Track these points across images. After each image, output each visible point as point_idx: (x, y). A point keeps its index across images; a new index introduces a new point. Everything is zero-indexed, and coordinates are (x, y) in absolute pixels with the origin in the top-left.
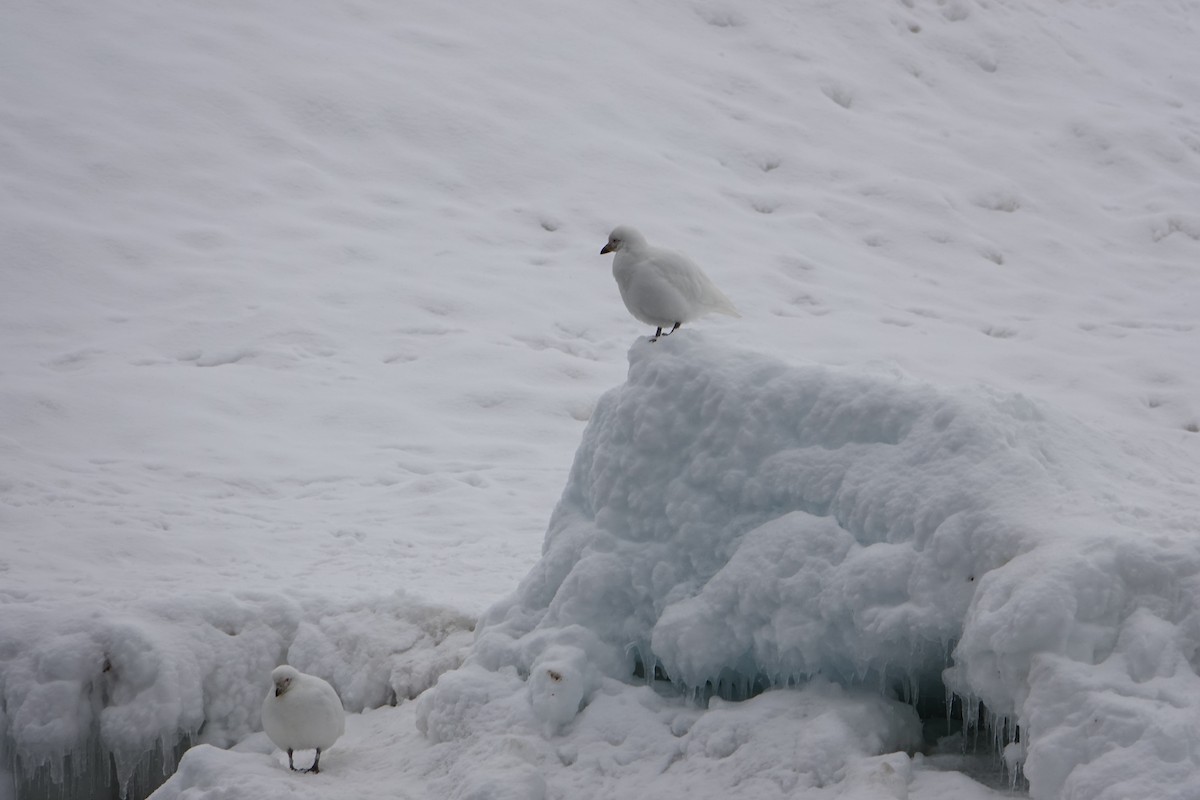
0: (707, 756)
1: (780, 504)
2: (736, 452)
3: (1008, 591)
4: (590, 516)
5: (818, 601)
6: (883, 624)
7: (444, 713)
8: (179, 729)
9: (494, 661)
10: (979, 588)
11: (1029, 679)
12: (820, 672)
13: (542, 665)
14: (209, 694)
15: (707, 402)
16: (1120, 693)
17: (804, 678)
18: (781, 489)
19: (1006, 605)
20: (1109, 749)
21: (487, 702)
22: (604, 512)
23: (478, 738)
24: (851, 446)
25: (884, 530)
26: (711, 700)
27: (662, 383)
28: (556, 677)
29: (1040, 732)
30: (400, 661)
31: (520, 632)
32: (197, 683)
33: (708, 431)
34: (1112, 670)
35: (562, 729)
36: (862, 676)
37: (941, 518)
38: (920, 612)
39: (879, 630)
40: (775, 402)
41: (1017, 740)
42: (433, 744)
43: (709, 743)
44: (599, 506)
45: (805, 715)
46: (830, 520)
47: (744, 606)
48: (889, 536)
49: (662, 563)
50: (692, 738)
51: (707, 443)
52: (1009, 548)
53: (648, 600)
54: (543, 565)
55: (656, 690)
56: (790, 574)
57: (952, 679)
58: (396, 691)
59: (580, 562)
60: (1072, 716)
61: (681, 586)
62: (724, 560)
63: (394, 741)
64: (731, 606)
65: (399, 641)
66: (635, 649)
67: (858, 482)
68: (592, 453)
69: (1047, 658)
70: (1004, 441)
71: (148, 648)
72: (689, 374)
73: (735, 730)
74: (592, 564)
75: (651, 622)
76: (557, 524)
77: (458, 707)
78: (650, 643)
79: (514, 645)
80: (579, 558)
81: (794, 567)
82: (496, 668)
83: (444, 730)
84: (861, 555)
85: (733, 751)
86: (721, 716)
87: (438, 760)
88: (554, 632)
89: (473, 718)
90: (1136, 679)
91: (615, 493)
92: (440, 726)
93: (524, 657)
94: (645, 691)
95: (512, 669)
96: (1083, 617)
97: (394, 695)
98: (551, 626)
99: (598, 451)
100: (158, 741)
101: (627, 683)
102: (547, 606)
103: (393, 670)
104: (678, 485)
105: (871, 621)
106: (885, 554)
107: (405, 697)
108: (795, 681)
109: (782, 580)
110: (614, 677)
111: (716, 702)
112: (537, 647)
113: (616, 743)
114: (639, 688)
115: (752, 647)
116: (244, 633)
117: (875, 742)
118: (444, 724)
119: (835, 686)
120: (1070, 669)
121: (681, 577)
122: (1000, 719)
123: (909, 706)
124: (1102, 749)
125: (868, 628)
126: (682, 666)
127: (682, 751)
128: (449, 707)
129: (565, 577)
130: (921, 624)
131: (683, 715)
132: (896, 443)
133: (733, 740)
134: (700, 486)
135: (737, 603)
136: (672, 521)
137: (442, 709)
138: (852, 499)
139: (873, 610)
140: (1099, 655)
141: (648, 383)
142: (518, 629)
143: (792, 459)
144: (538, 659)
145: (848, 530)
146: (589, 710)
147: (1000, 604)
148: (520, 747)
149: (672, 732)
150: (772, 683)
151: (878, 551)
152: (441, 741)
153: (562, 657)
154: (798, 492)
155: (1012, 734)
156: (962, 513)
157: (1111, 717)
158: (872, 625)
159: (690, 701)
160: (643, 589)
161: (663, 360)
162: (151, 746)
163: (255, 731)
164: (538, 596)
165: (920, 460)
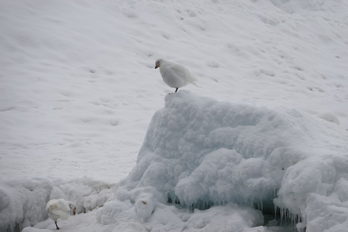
0: (195, 228)
1: (216, 146)
2: (202, 129)
3: (298, 173)
4: (153, 151)
5: (231, 177)
6: (254, 184)
7: (107, 215)
8: (16, 221)
9: (122, 199)
10: (287, 172)
11: (306, 201)
12: (231, 200)
13: (139, 200)
14: (25, 210)
15: (191, 113)
16: (337, 206)
17: (226, 202)
18: (217, 141)
19: (298, 177)
20: (335, 224)
21: (121, 211)
22: (158, 149)
23: (119, 223)
24: (240, 126)
25: (253, 154)
26: (195, 210)
27: (177, 107)
28: (145, 203)
29: (311, 219)
30: (87, 198)
31: (131, 189)
32: (21, 207)
33: (192, 123)
34: (333, 198)
35: (147, 220)
36: (246, 201)
37: (272, 149)
38: (266, 180)
39: (253, 186)
40: (214, 113)
41: (301, 221)
42: (103, 226)
43: (195, 224)
44: (156, 148)
45: (227, 214)
46: (234, 151)
47: (206, 179)
48: (254, 155)
49: (178, 166)
50: (190, 222)
51: (192, 126)
52: (296, 159)
53: (173, 178)
54: (137, 167)
55: (176, 207)
56: (222, 169)
57: (277, 202)
58: (86, 208)
59: (150, 166)
60: (322, 214)
61: (184, 173)
62: (198, 164)
63: (89, 224)
64: (202, 179)
65: (86, 192)
66: (169, 194)
67: (243, 138)
68: (153, 130)
69: (313, 194)
70: (291, 124)
71: (6, 196)
72: (185, 104)
73: (204, 220)
74: (155, 166)
75: (174, 185)
76: (141, 153)
77: (112, 213)
78: (174, 192)
79: (129, 193)
80: (150, 165)
81: (223, 166)
82: (123, 201)
83: (107, 221)
84: (245, 162)
85: (204, 226)
86: (198, 215)
87: (106, 231)
88: (143, 188)
89: (117, 217)
90: (342, 201)
91: (161, 143)
92: (106, 219)
93: (133, 197)
94: (173, 207)
95: (129, 201)
96: (323, 181)
97: (85, 209)
98: (141, 187)
99: (155, 130)
100: (9, 226)
101: (166, 205)
102: (140, 180)
103: (84, 202)
104: (182, 140)
105: (250, 183)
106: (254, 161)
107: (89, 210)
108: (223, 203)
109: (219, 170)
110: (161, 203)
111: (196, 210)
112: (137, 194)
113: (164, 224)
114: (170, 206)
115: (208, 192)
116: (36, 190)
117: (251, 223)
118: (107, 219)
119: (236, 205)
120: (320, 198)
121: (184, 170)
122: (295, 214)
123: (260, 211)
124: (333, 224)
125: (249, 186)
126: (185, 199)
127: (186, 226)
128: (108, 213)
129: (145, 171)
130: (267, 184)
131: (186, 215)
132: (255, 125)
133: (204, 223)
134: (190, 140)
135: (204, 178)
136: (181, 152)
137: (106, 214)
138: (241, 144)
139: (250, 180)
140: (329, 193)
141: (172, 107)
142: (130, 188)
143: (220, 131)
144: (138, 197)
145: (240, 154)
146: (155, 213)
147: (295, 177)
148: (134, 226)
149: (182, 220)
150: (215, 204)
151: (251, 160)
152: (106, 225)
153: (146, 197)
154: (223, 142)
155: (299, 219)
156: (280, 148)
157: (335, 214)
158: (251, 185)
159: (187, 210)
160: (171, 174)
161: (177, 100)
162: (7, 227)
163: (39, 222)
164: (137, 177)
165: (264, 131)
